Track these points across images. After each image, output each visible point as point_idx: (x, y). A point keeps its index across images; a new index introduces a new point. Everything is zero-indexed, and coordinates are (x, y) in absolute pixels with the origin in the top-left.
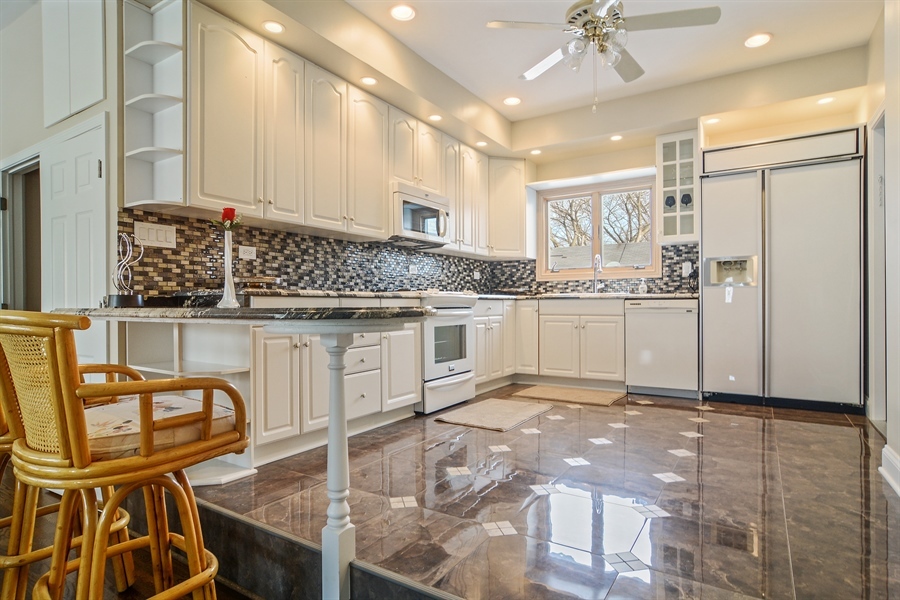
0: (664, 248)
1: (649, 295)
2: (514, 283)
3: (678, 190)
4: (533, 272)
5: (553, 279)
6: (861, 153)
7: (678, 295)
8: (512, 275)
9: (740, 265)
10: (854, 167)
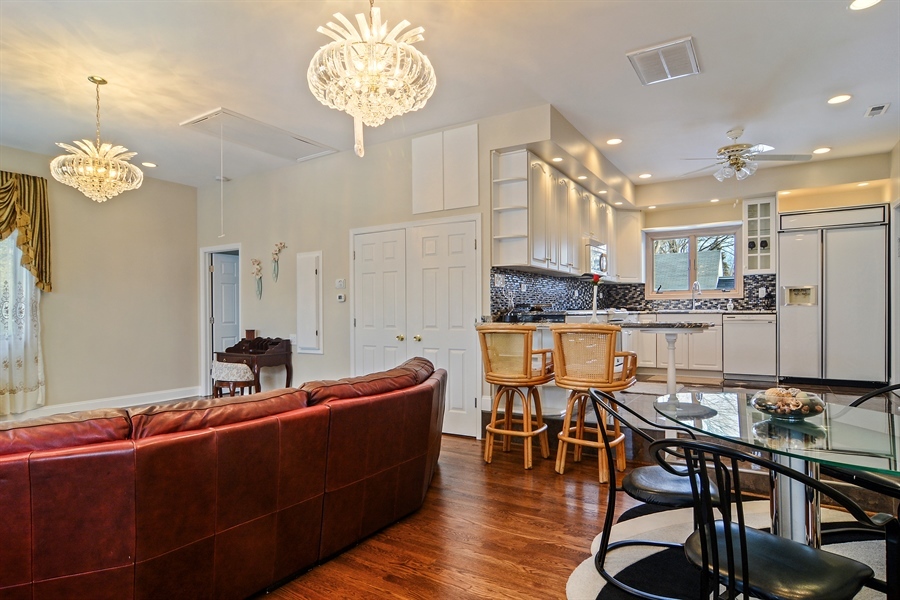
0: (745, 277)
1: (735, 311)
2: (627, 301)
3: (759, 237)
4: (642, 293)
5: (658, 298)
6: (887, 222)
7: (755, 311)
8: (625, 295)
9: (805, 292)
10: (882, 230)
